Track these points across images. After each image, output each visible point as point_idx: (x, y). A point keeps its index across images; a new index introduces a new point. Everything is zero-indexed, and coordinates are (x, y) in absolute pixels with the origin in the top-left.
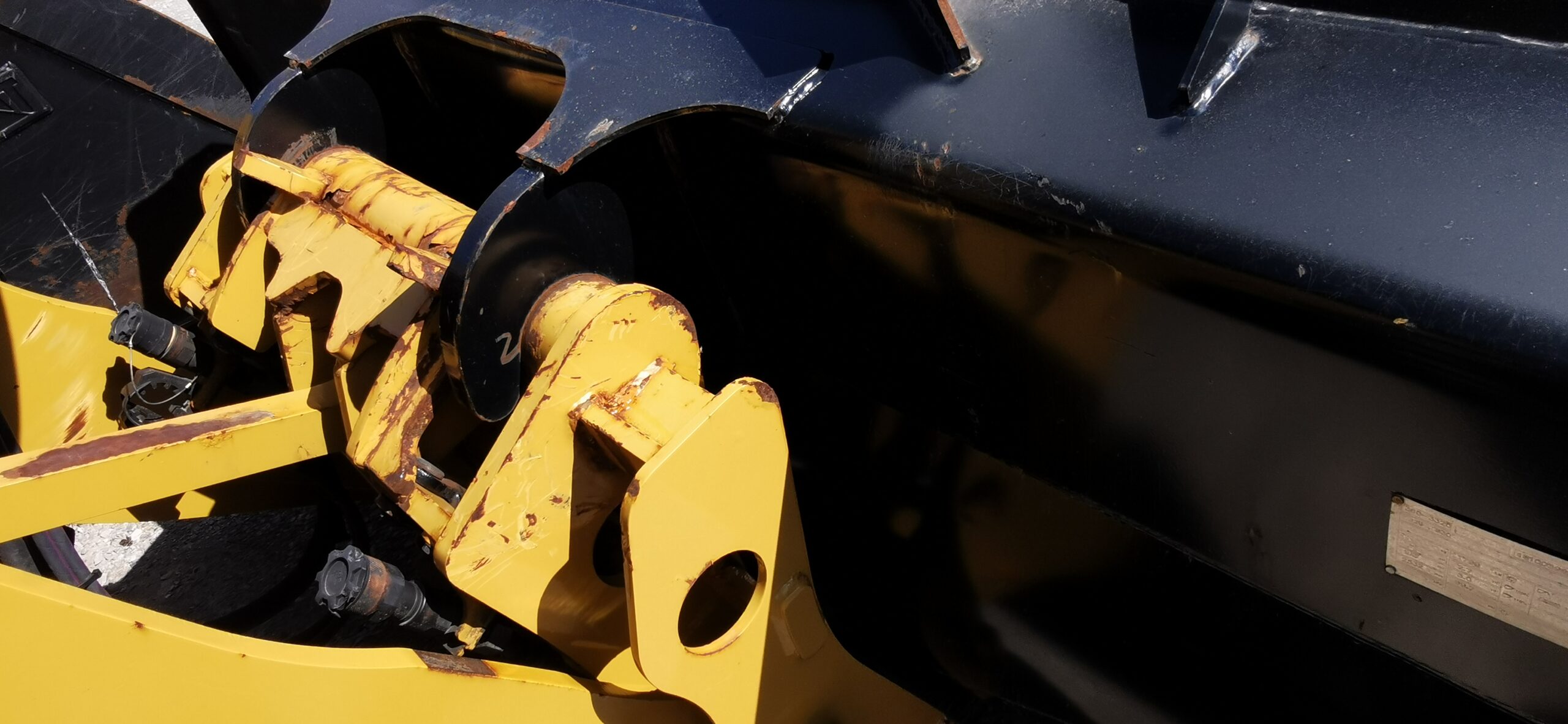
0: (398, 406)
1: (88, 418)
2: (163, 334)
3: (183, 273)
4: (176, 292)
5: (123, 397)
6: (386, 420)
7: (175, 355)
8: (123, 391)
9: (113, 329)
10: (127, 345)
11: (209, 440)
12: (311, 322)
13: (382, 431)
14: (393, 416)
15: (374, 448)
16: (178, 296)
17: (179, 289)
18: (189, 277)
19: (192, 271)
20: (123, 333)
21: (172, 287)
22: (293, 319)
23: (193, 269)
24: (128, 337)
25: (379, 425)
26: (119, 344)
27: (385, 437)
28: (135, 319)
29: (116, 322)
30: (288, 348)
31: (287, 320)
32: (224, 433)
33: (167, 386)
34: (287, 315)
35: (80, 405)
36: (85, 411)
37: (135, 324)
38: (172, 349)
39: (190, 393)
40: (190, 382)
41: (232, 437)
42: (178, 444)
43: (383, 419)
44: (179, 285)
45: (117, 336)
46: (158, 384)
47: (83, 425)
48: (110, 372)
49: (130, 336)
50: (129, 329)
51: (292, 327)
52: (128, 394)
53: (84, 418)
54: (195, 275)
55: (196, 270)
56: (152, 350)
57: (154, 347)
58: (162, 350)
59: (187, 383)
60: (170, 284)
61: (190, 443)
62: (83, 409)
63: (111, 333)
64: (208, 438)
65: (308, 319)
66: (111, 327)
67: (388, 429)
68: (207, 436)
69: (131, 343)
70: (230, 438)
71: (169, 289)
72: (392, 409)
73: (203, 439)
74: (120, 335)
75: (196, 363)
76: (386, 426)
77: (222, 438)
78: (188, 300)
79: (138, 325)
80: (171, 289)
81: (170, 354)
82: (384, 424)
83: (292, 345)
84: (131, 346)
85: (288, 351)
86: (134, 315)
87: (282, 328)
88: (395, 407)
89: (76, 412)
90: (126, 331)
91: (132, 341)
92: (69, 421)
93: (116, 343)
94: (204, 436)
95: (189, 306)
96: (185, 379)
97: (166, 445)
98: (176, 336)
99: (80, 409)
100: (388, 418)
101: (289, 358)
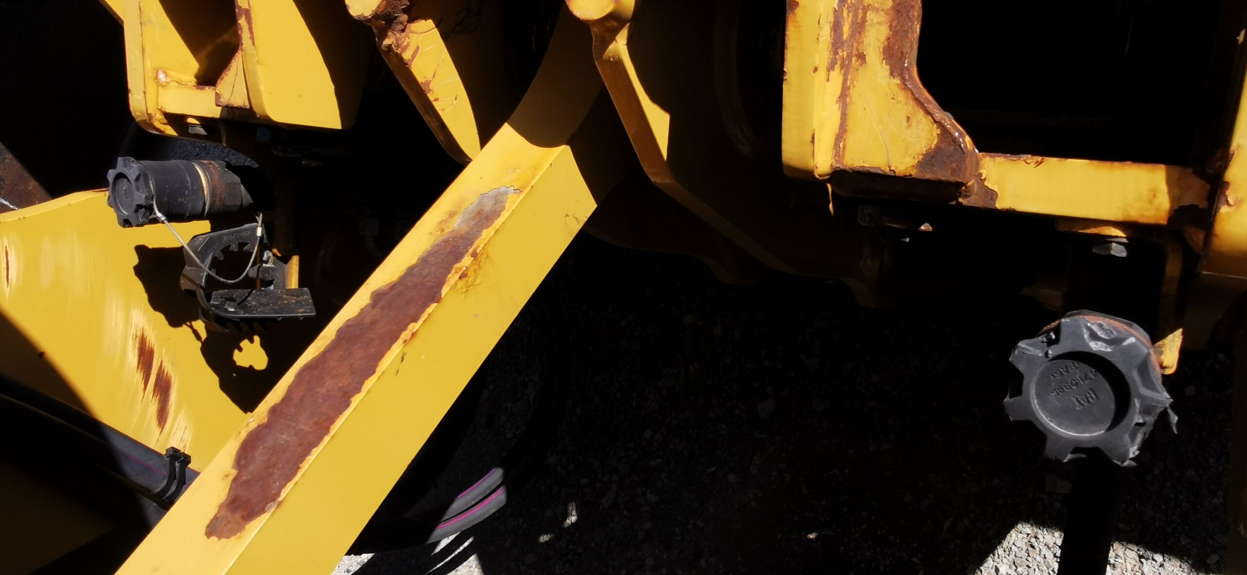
0: (846, 29)
1: (152, 340)
2: (188, 179)
3: (151, 86)
4: (159, 116)
5: (191, 293)
6: (837, 67)
7: (221, 200)
8: (184, 284)
9: (118, 210)
10: (155, 221)
11: (464, 280)
12: (437, 26)
13: (838, 92)
14: (845, 53)
15: (837, 131)
16: (165, 121)
17: (160, 110)
18: (163, 86)
19: (161, 76)
20: (140, 207)
21: (149, 112)
22: (413, 32)
23: (160, 71)
24: (150, 209)
25: (827, 84)
26: (142, 225)
27: (848, 100)
28: (141, 179)
29: (115, 198)
30: (428, 83)
31: (407, 40)
32: (475, 255)
33: (234, 248)
34: (403, 31)
35: (132, 331)
36: (143, 335)
37: (147, 186)
38: (213, 194)
39: (265, 241)
40: (257, 226)
41: (488, 256)
42: (429, 315)
43: (831, 68)
44: (158, 105)
45: (134, 215)
46: (221, 251)
47: (151, 353)
48: (139, 271)
49: (152, 205)
50: (144, 196)
51: (418, 48)
52: (197, 285)
53: (147, 345)
54: (169, 80)
55: (164, 72)
56: (189, 209)
57: (190, 205)
58: (201, 203)
59: (254, 230)
60: (145, 111)
61: (443, 302)
62: (139, 334)
63: (119, 217)
64: (460, 278)
65: (430, 23)
66: (112, 210)
67: (845, 81)
68: (458, 276)
69: (159, 215)
70: (486, 258)
71: (146, 117)
72: (837, 43)
73: (456, 283)
74: (136, 211)
75: (249, 197)
76: (841, 78)
77: (477, 266)
78: (183, 117)
79: (151, 185)
80: (150, 116)
81: (215, 201)
82: (837, 76)
83: (430, 77)
84: (163, 218)
85: (430, 90)
86: (137, 173)
87: (406, 56)
88: (842, 35)
89: (134, 343)
90: (142, 202)
91: (160, 211)
92: (132, 358)
93: (138, 226)
94: (453, 278)
95: (194, 125)
96: (247, 226)
97: (413, 327)
98: (206, 175)
99: (136, 336)
100: (839, 63)
101: (436, 100)
